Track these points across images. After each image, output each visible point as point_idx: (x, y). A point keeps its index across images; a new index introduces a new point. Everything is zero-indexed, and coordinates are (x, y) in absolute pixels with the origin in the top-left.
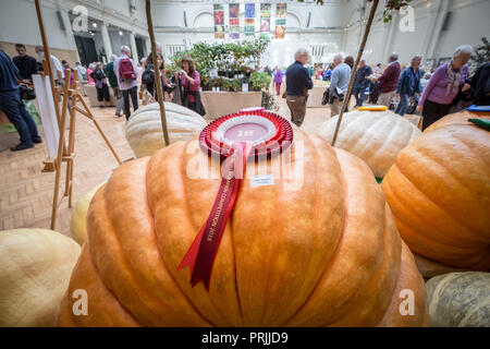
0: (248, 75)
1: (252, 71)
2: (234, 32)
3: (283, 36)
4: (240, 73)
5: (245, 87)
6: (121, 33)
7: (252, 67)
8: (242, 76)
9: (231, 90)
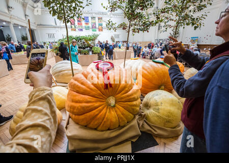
0: (91, 48)
1: (92, 46)
2: (80, 28)
3: (102, 30)
4: (87, 47)
5: (91, 53)
6: (20, 27)
7: (92, 45)
8: (89, 48)
9: (85, 54)
